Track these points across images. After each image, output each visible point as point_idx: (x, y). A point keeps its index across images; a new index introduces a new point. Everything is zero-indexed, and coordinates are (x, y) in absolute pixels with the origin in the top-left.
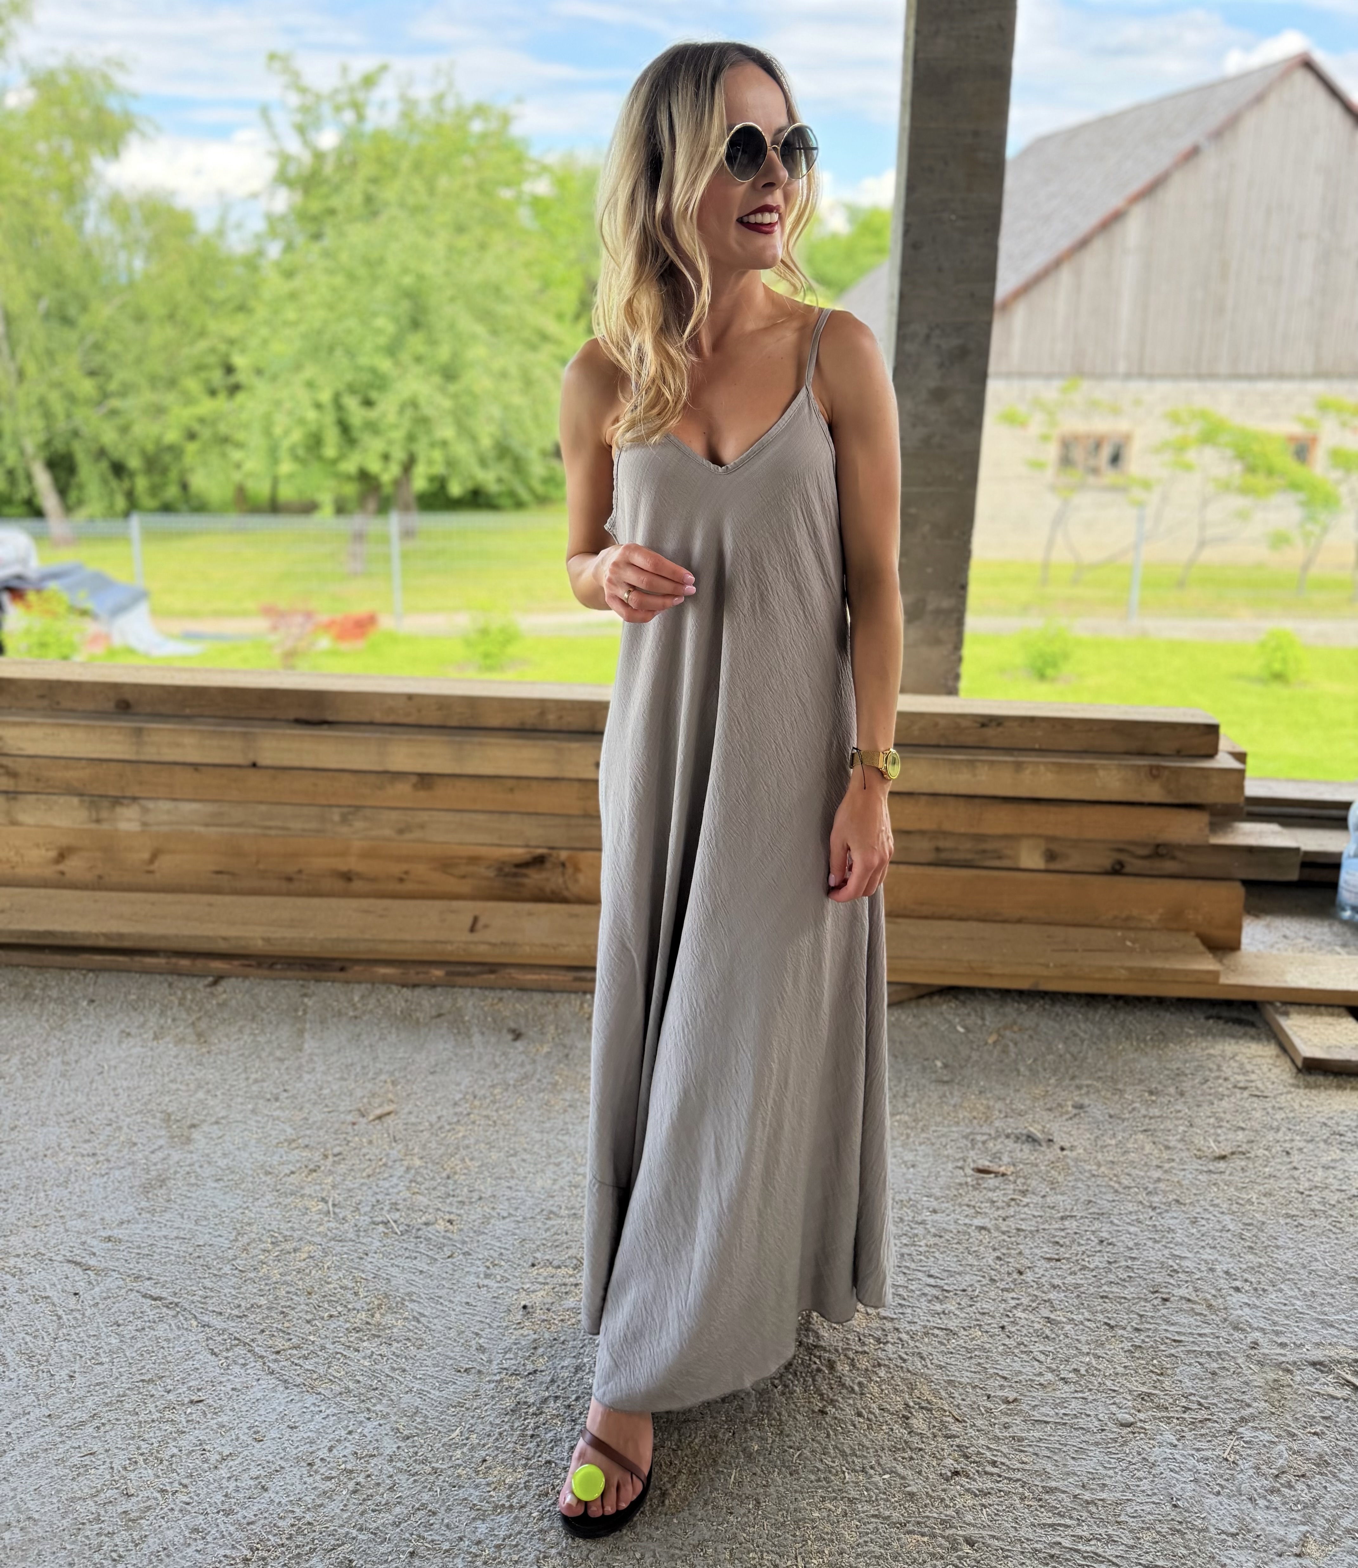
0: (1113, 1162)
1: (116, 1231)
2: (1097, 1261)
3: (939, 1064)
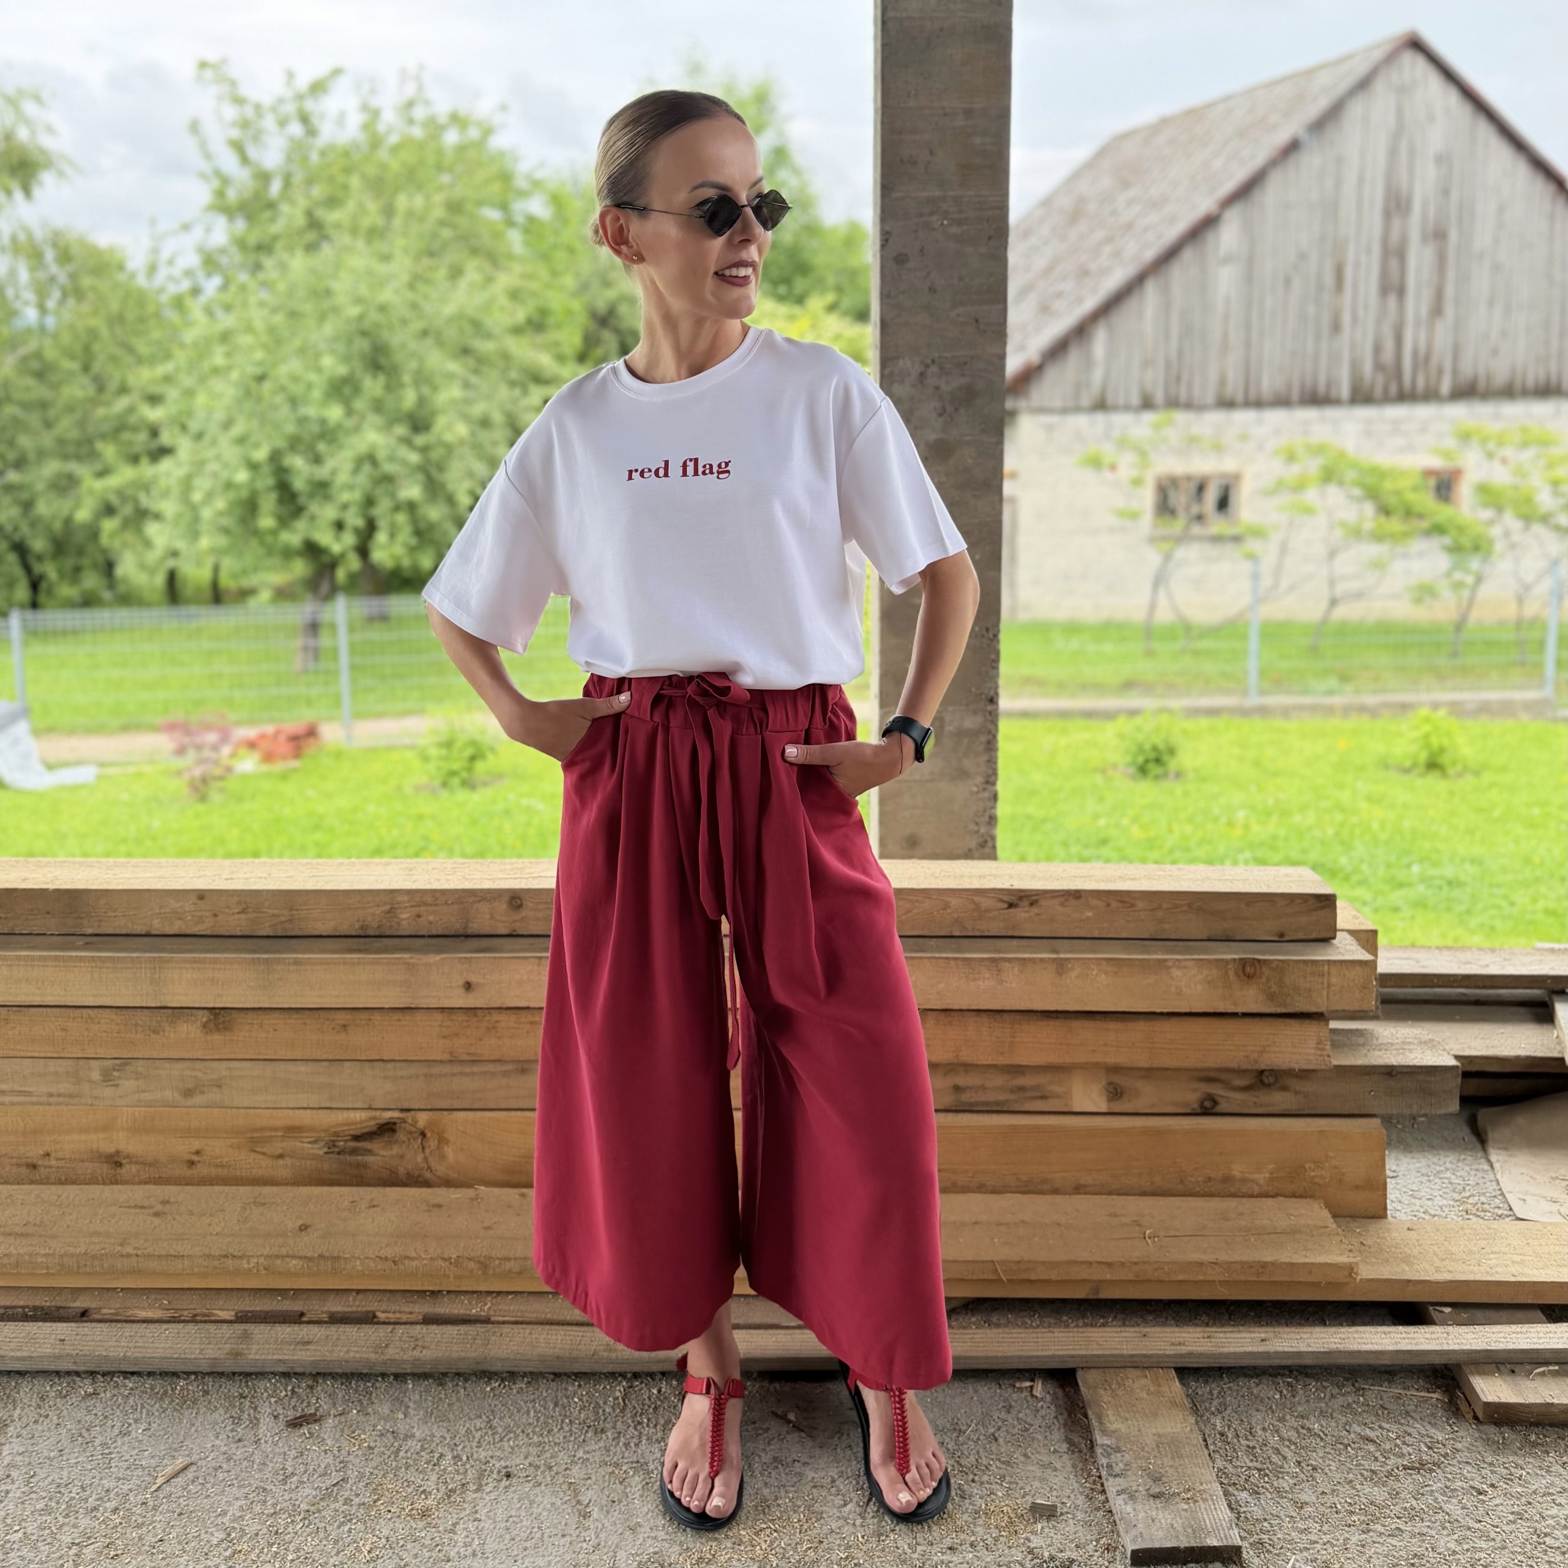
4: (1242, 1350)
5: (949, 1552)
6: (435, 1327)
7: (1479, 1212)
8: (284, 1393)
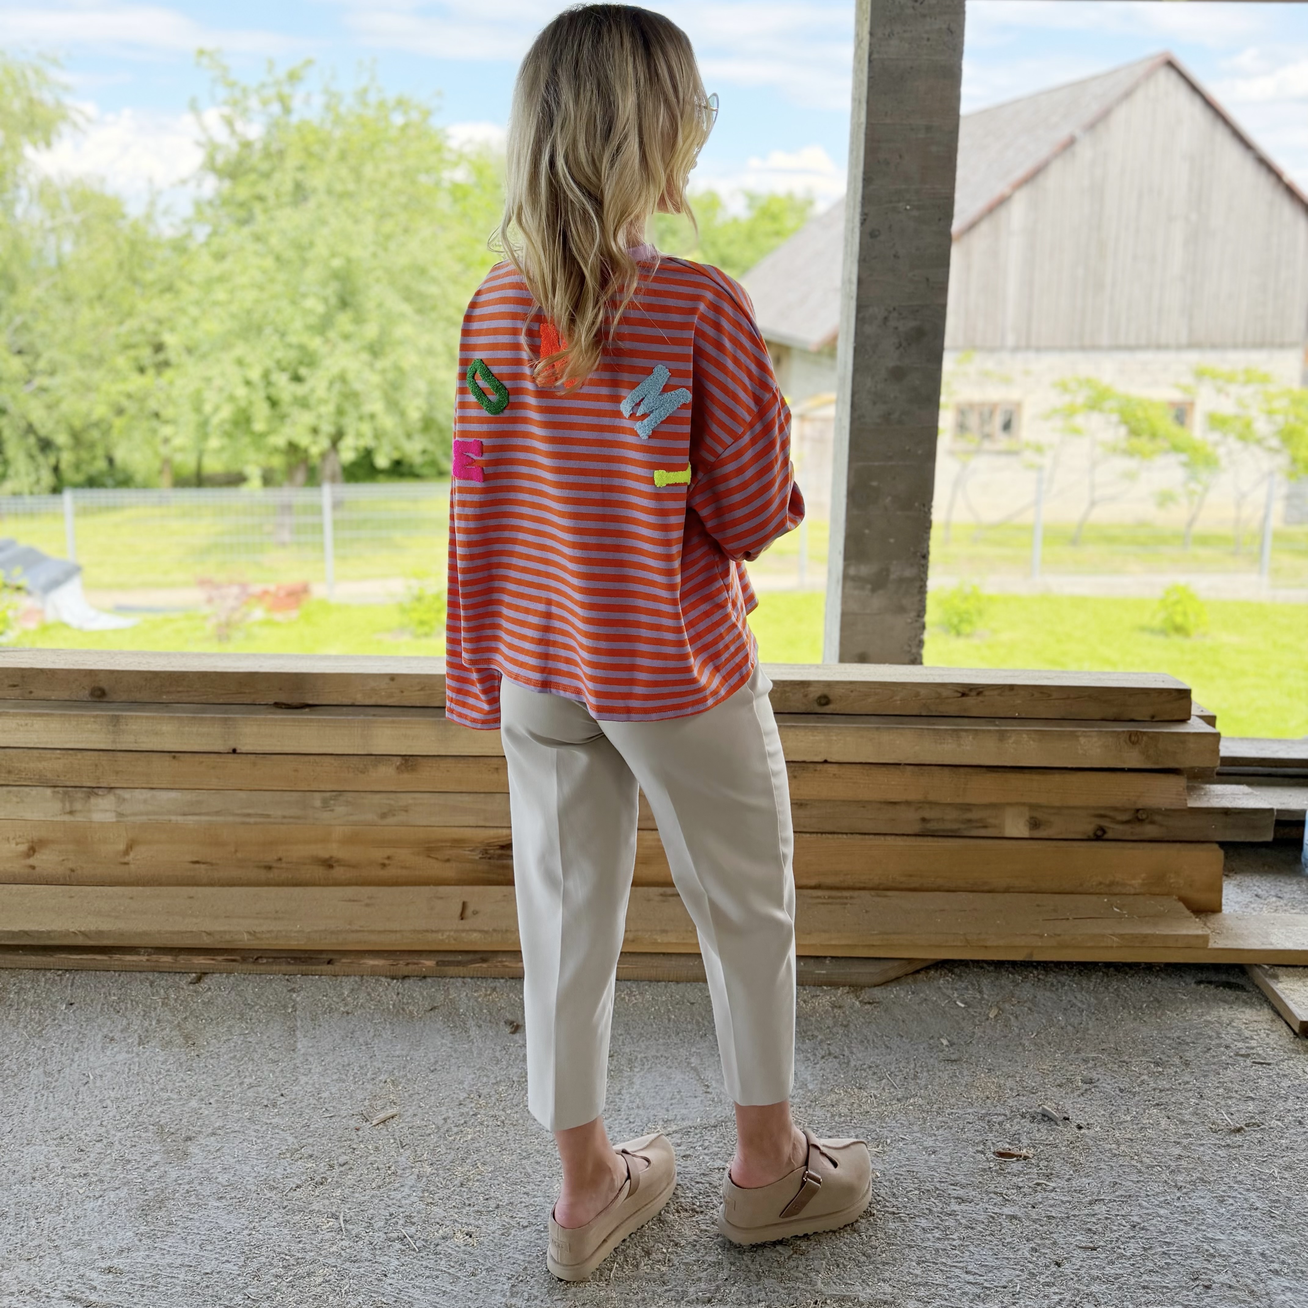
0: (1132, 1140)
1: (115, 1261)
2: (1133, 1248)
3: (945, 1042)
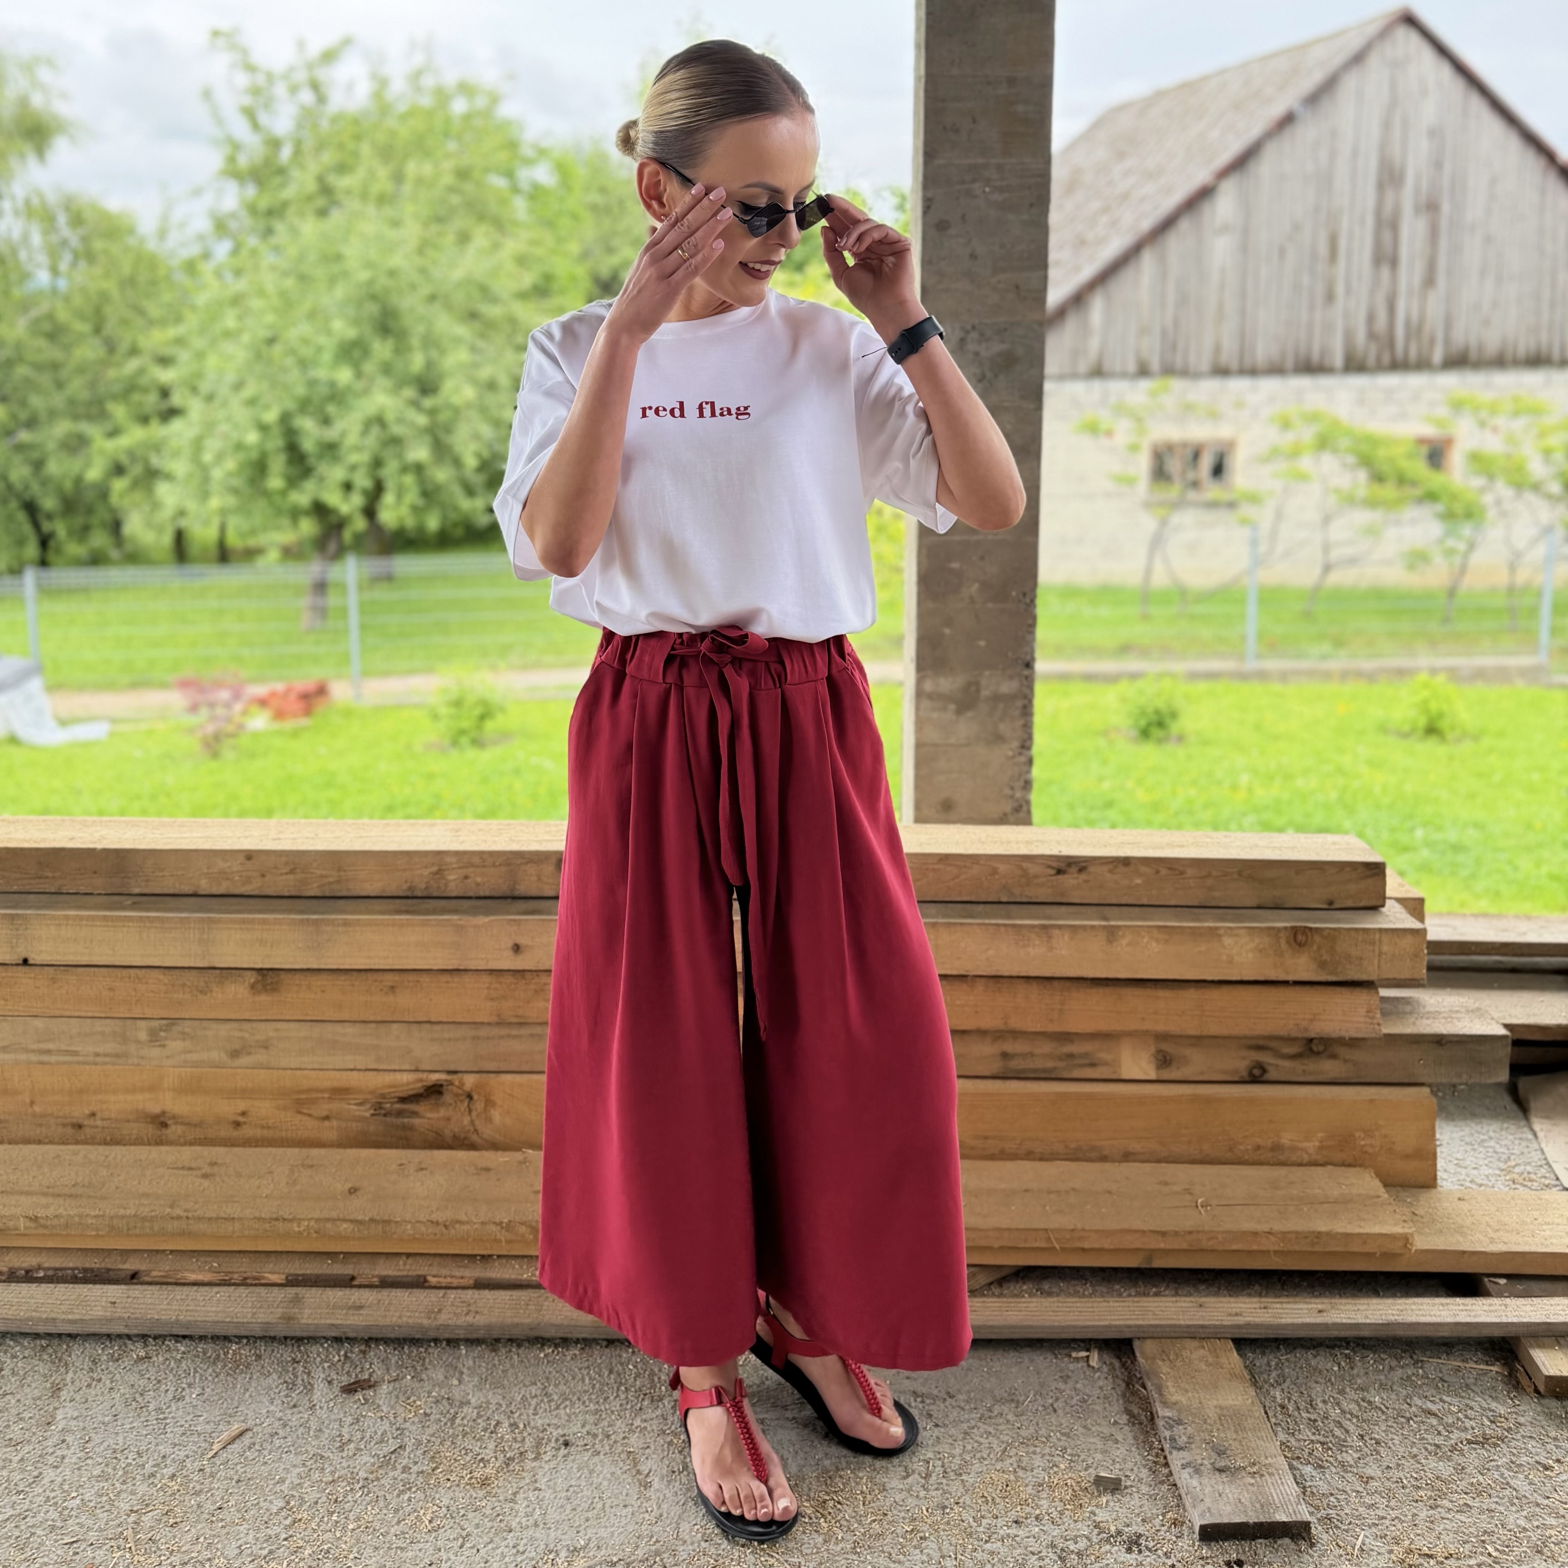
4: (1300, 1321)
5: (1014, 1525)
6: (486, 1292)
7: (1525, 1181)
8: (337, 1358)
